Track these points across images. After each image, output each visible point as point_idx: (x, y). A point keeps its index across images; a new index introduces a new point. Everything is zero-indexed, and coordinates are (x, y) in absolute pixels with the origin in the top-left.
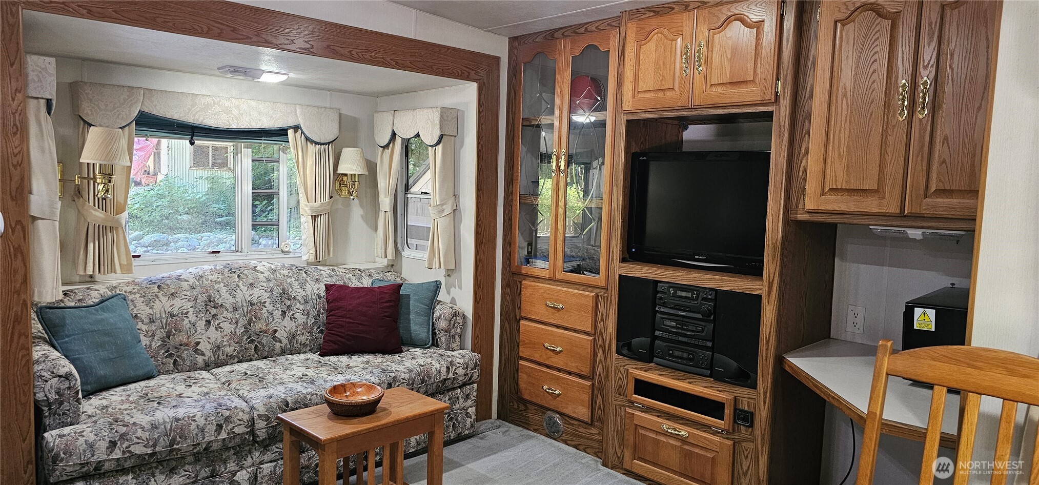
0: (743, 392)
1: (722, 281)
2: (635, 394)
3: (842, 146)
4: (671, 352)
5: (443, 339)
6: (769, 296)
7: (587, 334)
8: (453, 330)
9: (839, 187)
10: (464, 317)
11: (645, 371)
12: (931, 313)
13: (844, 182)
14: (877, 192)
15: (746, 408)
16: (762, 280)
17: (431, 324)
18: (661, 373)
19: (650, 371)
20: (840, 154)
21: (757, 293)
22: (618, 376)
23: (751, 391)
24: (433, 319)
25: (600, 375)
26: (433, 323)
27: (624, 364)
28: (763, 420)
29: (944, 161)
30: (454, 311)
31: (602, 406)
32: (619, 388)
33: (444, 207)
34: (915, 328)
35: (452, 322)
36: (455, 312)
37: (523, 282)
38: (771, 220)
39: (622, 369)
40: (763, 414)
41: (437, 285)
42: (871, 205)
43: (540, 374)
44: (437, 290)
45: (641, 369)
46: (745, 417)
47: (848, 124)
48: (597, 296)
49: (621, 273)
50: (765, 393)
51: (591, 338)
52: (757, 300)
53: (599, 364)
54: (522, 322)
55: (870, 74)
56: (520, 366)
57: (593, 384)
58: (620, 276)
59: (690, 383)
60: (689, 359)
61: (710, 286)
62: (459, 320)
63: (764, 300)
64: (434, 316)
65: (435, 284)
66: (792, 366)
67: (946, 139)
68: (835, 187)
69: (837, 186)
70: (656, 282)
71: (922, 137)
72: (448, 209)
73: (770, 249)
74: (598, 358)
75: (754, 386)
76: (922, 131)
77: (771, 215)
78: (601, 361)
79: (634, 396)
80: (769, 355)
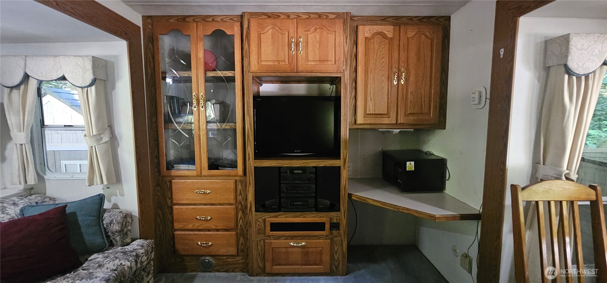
0: (333, 214)
1: (319, 162)
2: (271, 231)
3: (371, 95)
4: (292, 204)
5: (118, 239)
6: (344, 166)
7: (230, 204)
8: (125, 229)
9: (371, 113)
10: (131, 216)
11: (276, 217)
12: (413, 163)
13: (373, 111)
14: (387, 115)
15: (335, 222)
16: (340, 159)
17: (103, 230)
18: (286, 216)
19: (279, 217)
20: (371, 98)
21: (338, 165)
22: (258, 224)
23: (338, 213)
24: (103, 226)
25: (241, 226)
26: (104, 228)
27: (261, 216)
28: (344, 225)
29: (411, 102)
30: (124, 215)
31: (243, 243)
32: (259, 230)
33: (102, 136)
34: (407, 170)
35: (124, 223)
36: (126, 215)
37: (173, 181)
38: (343, 130)
39: (260, 220)
40: (344, 222)
41: (101, 199)
42: (386, 121)
43: (195, 236)
44: (102, 201)
45: (273, 217)
46: (335, 226)
47: (373, 85)
48: (236, 181)
49: (255, 165)
50: (345, 212)
51: (234, 207)
52: (338, 169)
53: (240, 219)
54: (175, 207)
55: (381, 63)
56: (175, 236)
57: (237, 233)
58: (255, 167)
59: (304, 217)
60: (303, 205)
61: (313, 166)
62: (129, 220)
63: (342, 168)
64: (104, 222)
65: (98, 197)
66: (357, 197)
67: (411, 92)
68: (369, 113)
69: (370, 113)
70: (280, 168)
71: (403, 92)
72: (106, 138)
73: (344, 143)
74: (239, 217)
75: (339, 210)
76: (403, 89)
77: (343, 127)
78: (241, 218)
79: (272, 232)
80: (346, 194)
